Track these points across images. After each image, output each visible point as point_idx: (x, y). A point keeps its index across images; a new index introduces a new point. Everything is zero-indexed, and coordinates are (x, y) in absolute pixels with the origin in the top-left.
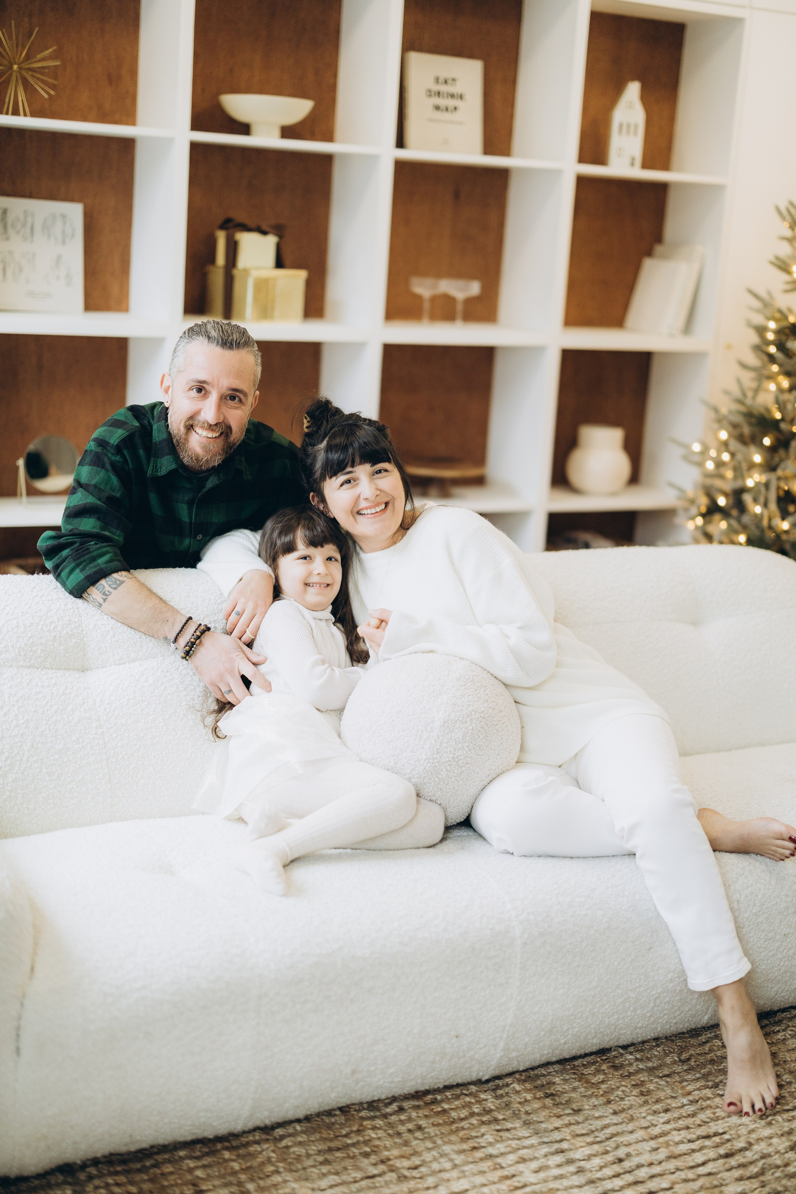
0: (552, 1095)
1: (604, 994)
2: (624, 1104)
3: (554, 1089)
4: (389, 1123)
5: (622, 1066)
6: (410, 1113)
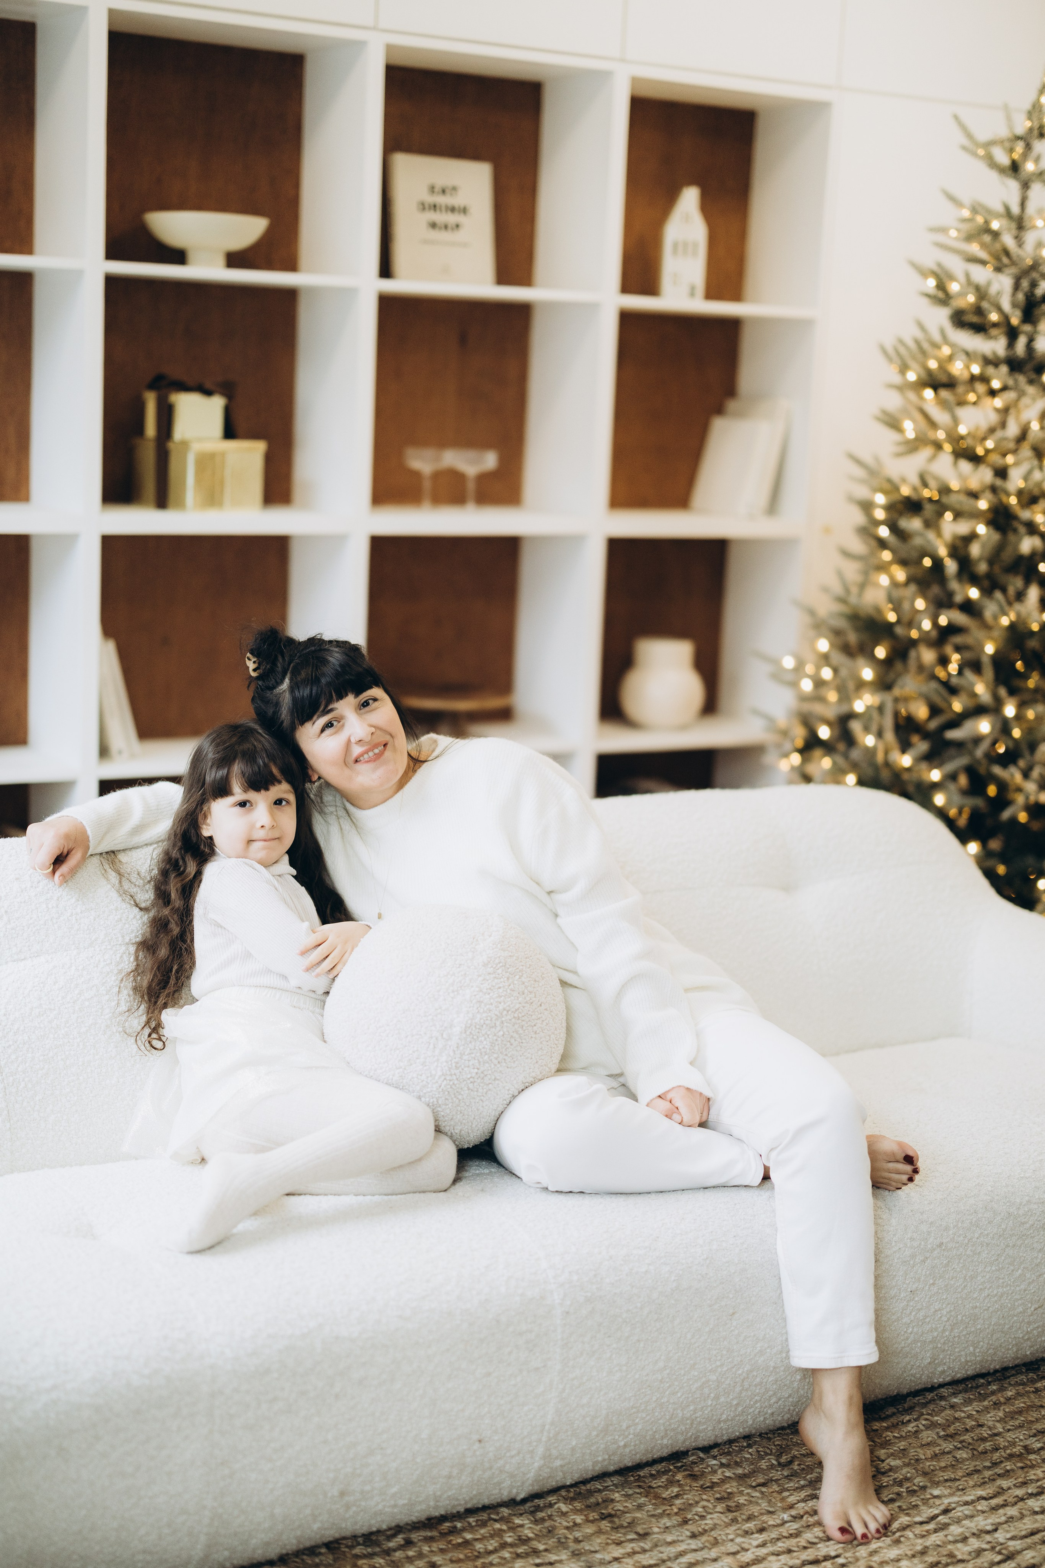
0: (610, 1515)
1: (675, 1377)
2: (706, 1524)
3: (612, 1509)
4: (393, 1562)
5: (703, 1474)
6: (420, 1547)
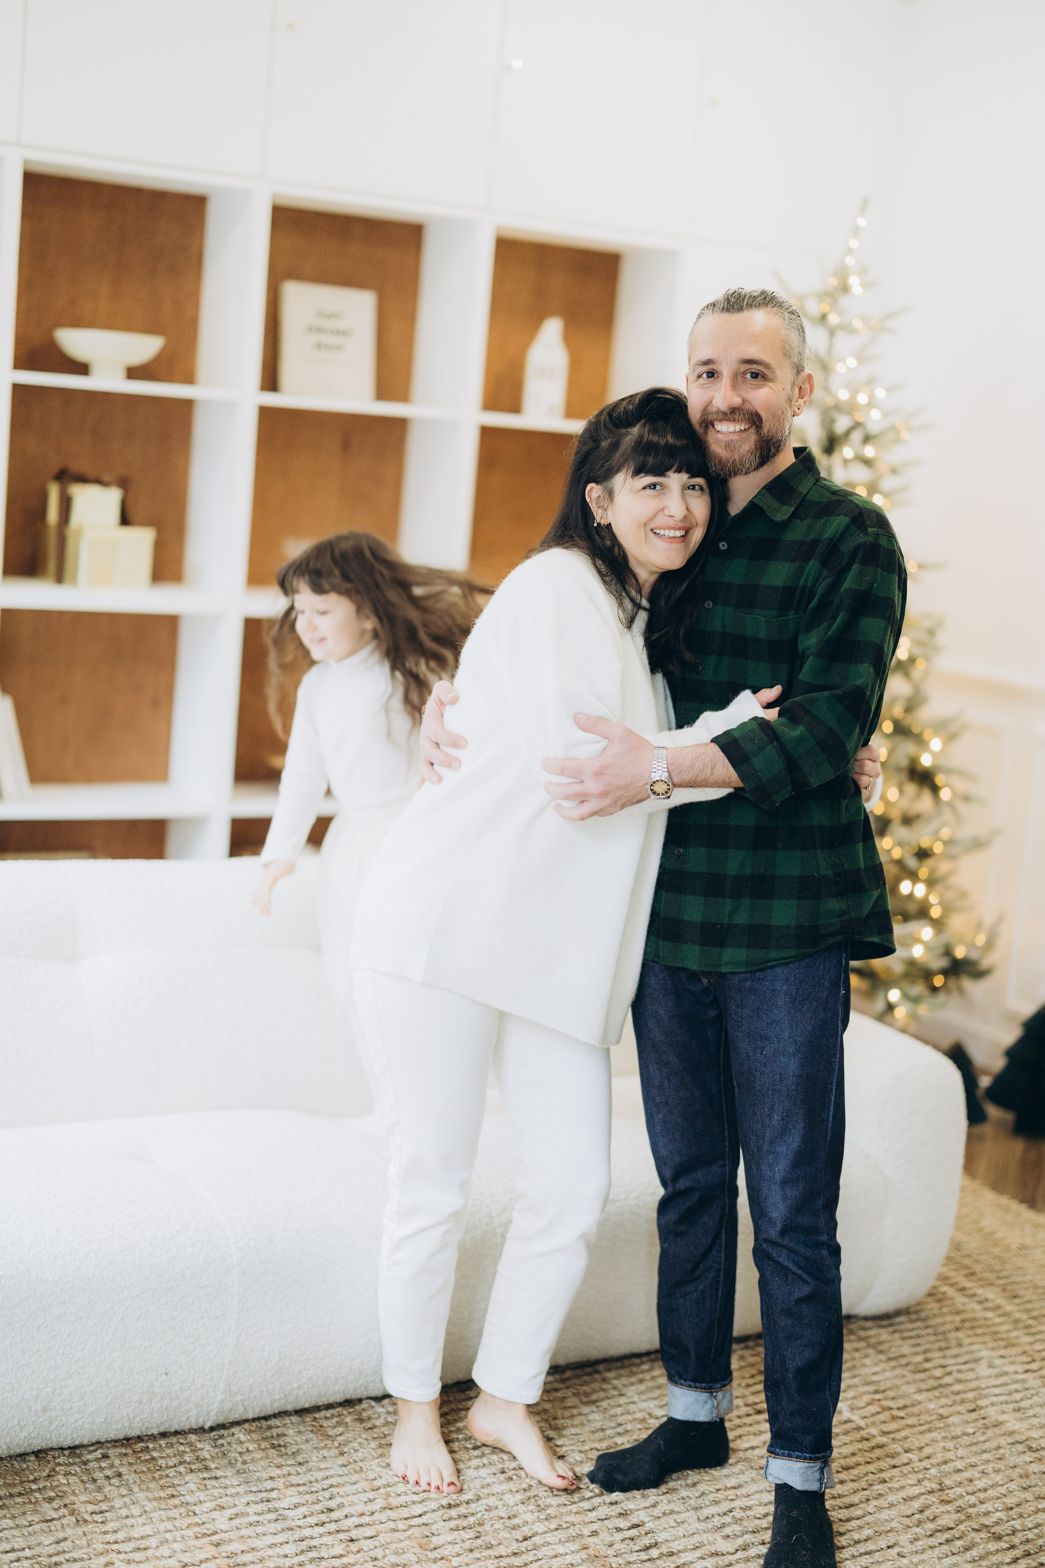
0: (280, 1446)
2: (357, 1456)
4: (86, 1470)
6: (113, 1460)
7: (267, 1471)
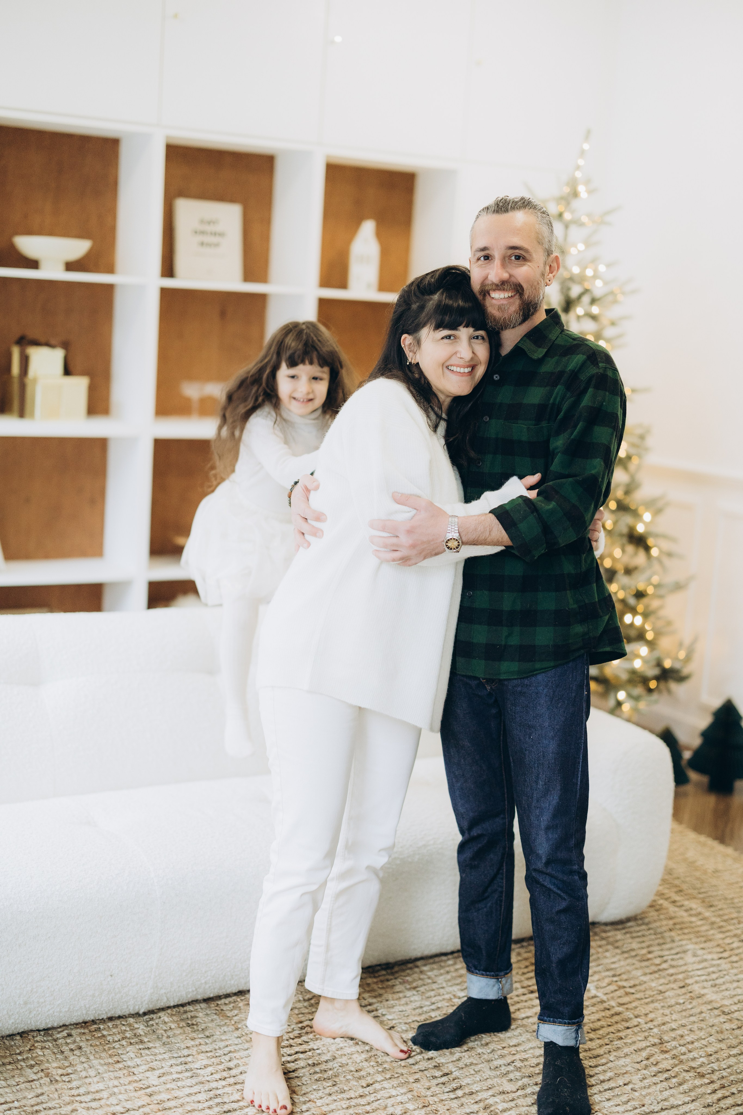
7: (184, 1042)
